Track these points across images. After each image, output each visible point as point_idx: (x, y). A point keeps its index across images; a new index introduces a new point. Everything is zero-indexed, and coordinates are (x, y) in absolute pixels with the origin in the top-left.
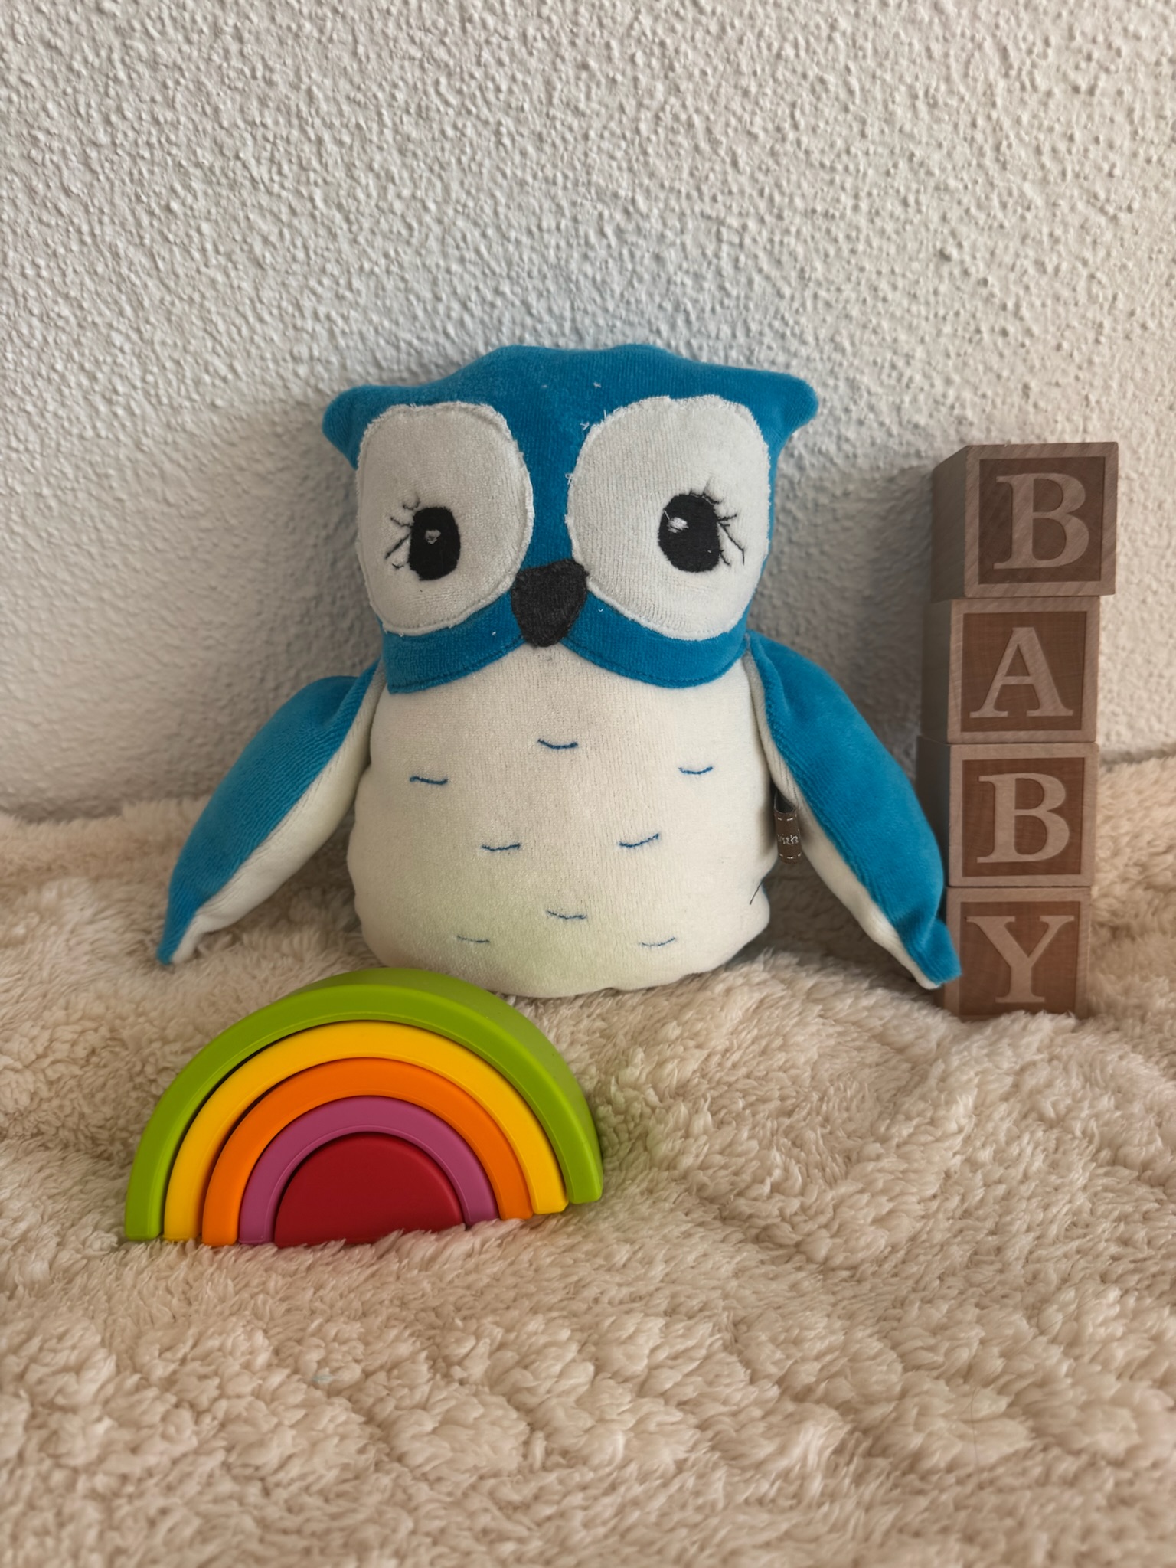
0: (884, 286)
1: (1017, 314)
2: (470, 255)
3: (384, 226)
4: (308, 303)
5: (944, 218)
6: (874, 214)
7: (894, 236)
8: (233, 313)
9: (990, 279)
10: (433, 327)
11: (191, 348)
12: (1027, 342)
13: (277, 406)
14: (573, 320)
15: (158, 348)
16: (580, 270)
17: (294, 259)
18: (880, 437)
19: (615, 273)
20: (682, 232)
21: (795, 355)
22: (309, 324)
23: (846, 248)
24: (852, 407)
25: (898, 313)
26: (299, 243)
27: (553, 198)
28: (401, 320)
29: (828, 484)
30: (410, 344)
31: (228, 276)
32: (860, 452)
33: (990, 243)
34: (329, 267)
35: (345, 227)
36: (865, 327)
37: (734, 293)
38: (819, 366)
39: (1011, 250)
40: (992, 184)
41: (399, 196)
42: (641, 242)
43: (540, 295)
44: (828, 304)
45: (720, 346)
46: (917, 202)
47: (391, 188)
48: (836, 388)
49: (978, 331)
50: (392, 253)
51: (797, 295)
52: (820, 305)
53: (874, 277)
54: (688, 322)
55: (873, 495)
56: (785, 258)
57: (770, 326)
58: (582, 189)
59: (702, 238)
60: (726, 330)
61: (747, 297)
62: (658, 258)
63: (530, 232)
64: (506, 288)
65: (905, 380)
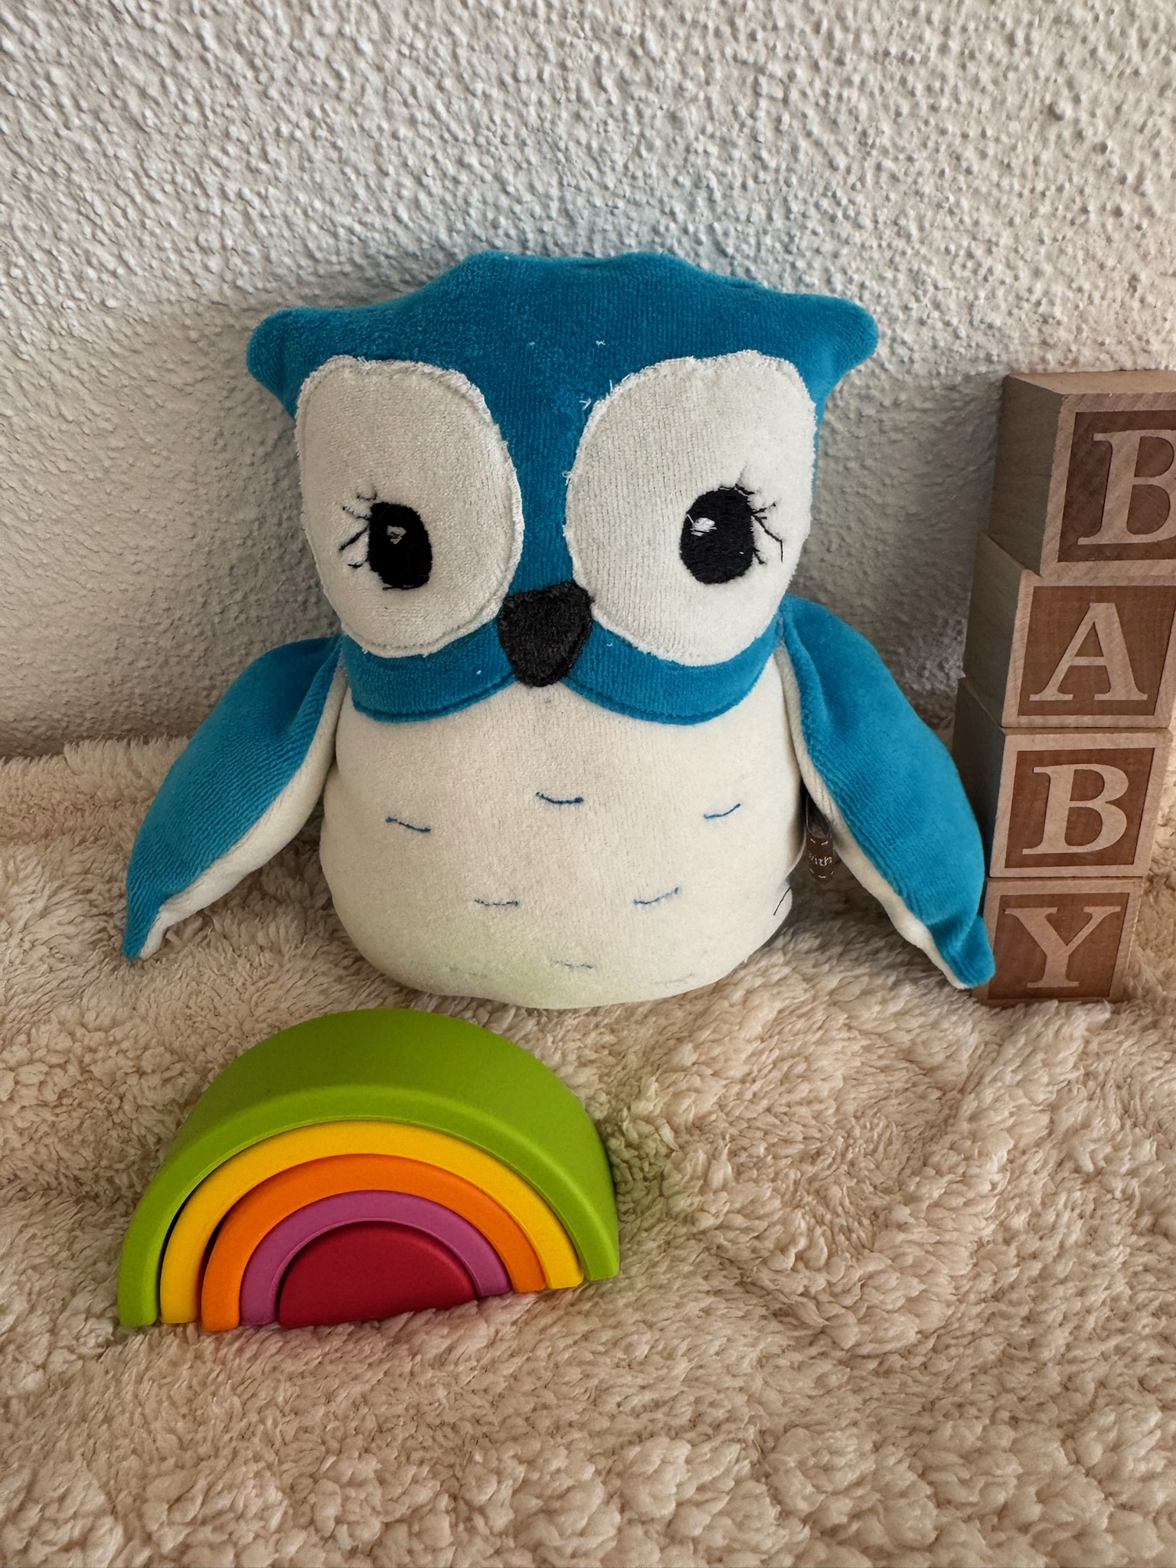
0: (970, 154)
1: (1138, 189)
2: (423, 115)
3: (303, 74)
4: (211, 179)
5: (1060, 62)
6: (968, 56)
7: (990, 87)
8: (113, 190)
9: (1110, 144)
10: (380, 209)
11: (65, 235)
12: (1145, 224)
13: (187, 306)
14: (562, 199)
15: (20, 235)
16: (570, 134)
17: (186, 119)
18: (943, 339)
19: (617, 138)
20: (708, 83)
21: (847, 242)
22: (216, 206)
23: (924, 103)
24: (913, 305)
25: (984, 190)
26: (190, 98)
27: (533, 36)
28: (337, 200)
29: (874, 393)
30: (351, 231)
31: (99, 141)
32: (917, 356)
33: (1117, 96)
34: (234, 130)
35: (250, 75)
36: (939, 206)
37: (773, 164)
38: (876, 255)
39: (1144, 105)
40: (1132, 15)
41: (320, 32)
42: (652, 97)
43: (519, 167)
44: (894, 178)
45: (751, 230)
46: (1028, 40)
47: (307, 19)
48: (894, 282)
49: (1084, 210)
50: (318, 112)
51: (855, 167)
52: (884, 178)
53: (958, 141)
54: (711, 200)
55: (928, 405)
56: (843, 118)
57: (817, 206)
58: (572, 23)
59: (734, 91)
60: (760, 211)
61: (789, 169)
62: (674, 118)
63: (502, 84)
64: (473, 159)
65: (983, 272)
